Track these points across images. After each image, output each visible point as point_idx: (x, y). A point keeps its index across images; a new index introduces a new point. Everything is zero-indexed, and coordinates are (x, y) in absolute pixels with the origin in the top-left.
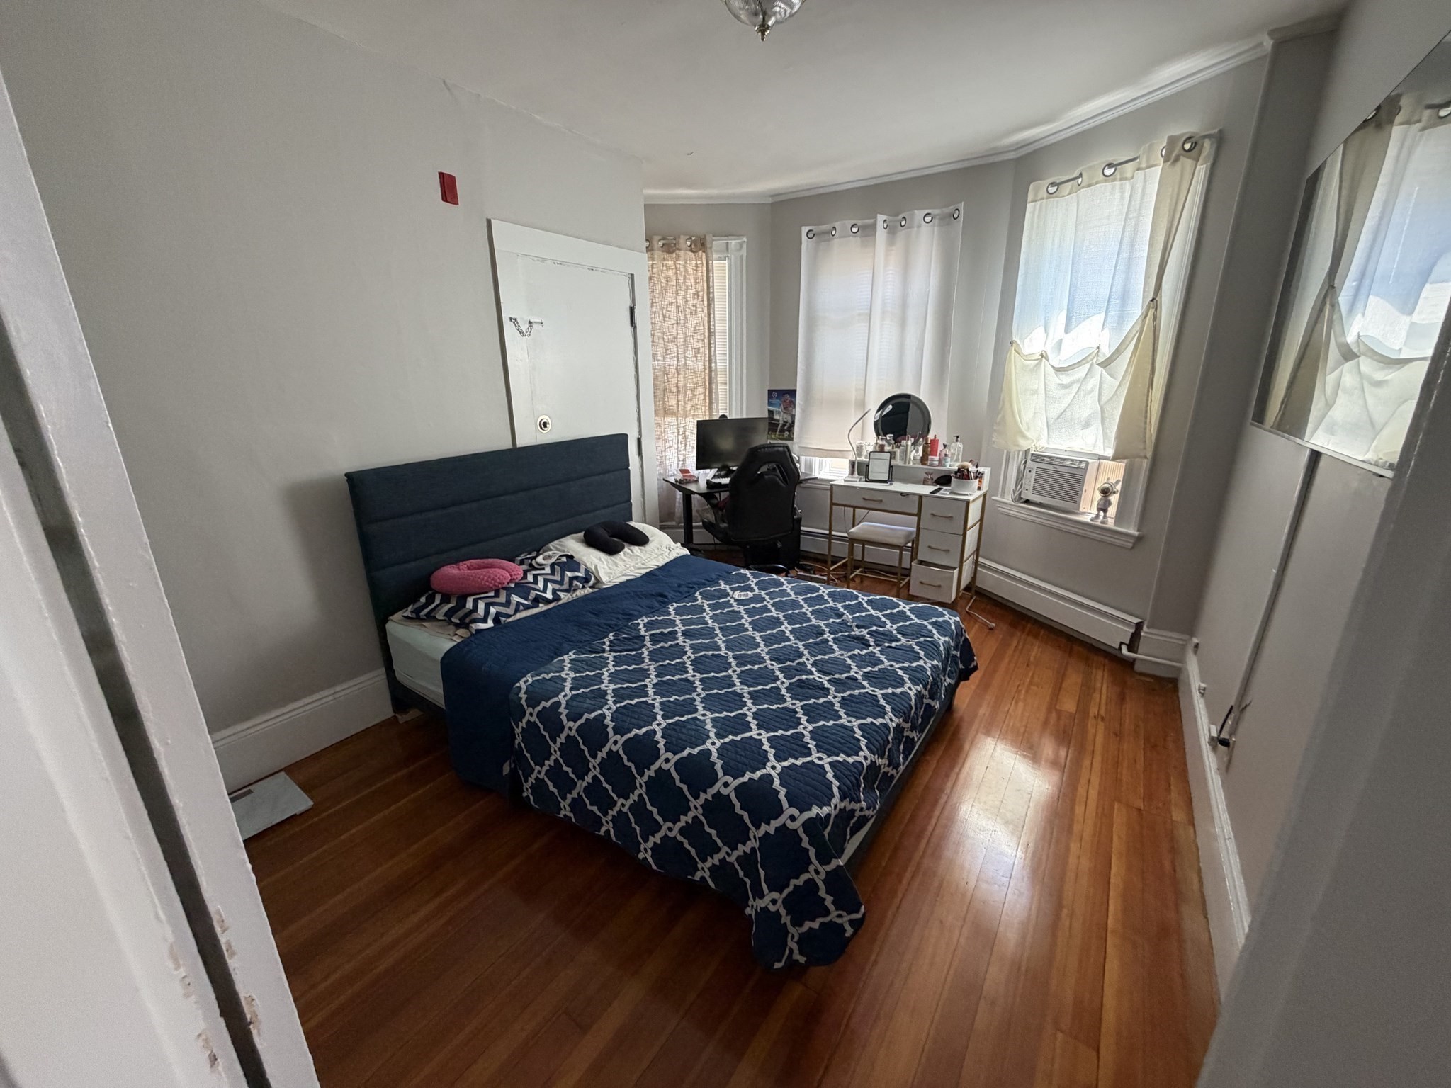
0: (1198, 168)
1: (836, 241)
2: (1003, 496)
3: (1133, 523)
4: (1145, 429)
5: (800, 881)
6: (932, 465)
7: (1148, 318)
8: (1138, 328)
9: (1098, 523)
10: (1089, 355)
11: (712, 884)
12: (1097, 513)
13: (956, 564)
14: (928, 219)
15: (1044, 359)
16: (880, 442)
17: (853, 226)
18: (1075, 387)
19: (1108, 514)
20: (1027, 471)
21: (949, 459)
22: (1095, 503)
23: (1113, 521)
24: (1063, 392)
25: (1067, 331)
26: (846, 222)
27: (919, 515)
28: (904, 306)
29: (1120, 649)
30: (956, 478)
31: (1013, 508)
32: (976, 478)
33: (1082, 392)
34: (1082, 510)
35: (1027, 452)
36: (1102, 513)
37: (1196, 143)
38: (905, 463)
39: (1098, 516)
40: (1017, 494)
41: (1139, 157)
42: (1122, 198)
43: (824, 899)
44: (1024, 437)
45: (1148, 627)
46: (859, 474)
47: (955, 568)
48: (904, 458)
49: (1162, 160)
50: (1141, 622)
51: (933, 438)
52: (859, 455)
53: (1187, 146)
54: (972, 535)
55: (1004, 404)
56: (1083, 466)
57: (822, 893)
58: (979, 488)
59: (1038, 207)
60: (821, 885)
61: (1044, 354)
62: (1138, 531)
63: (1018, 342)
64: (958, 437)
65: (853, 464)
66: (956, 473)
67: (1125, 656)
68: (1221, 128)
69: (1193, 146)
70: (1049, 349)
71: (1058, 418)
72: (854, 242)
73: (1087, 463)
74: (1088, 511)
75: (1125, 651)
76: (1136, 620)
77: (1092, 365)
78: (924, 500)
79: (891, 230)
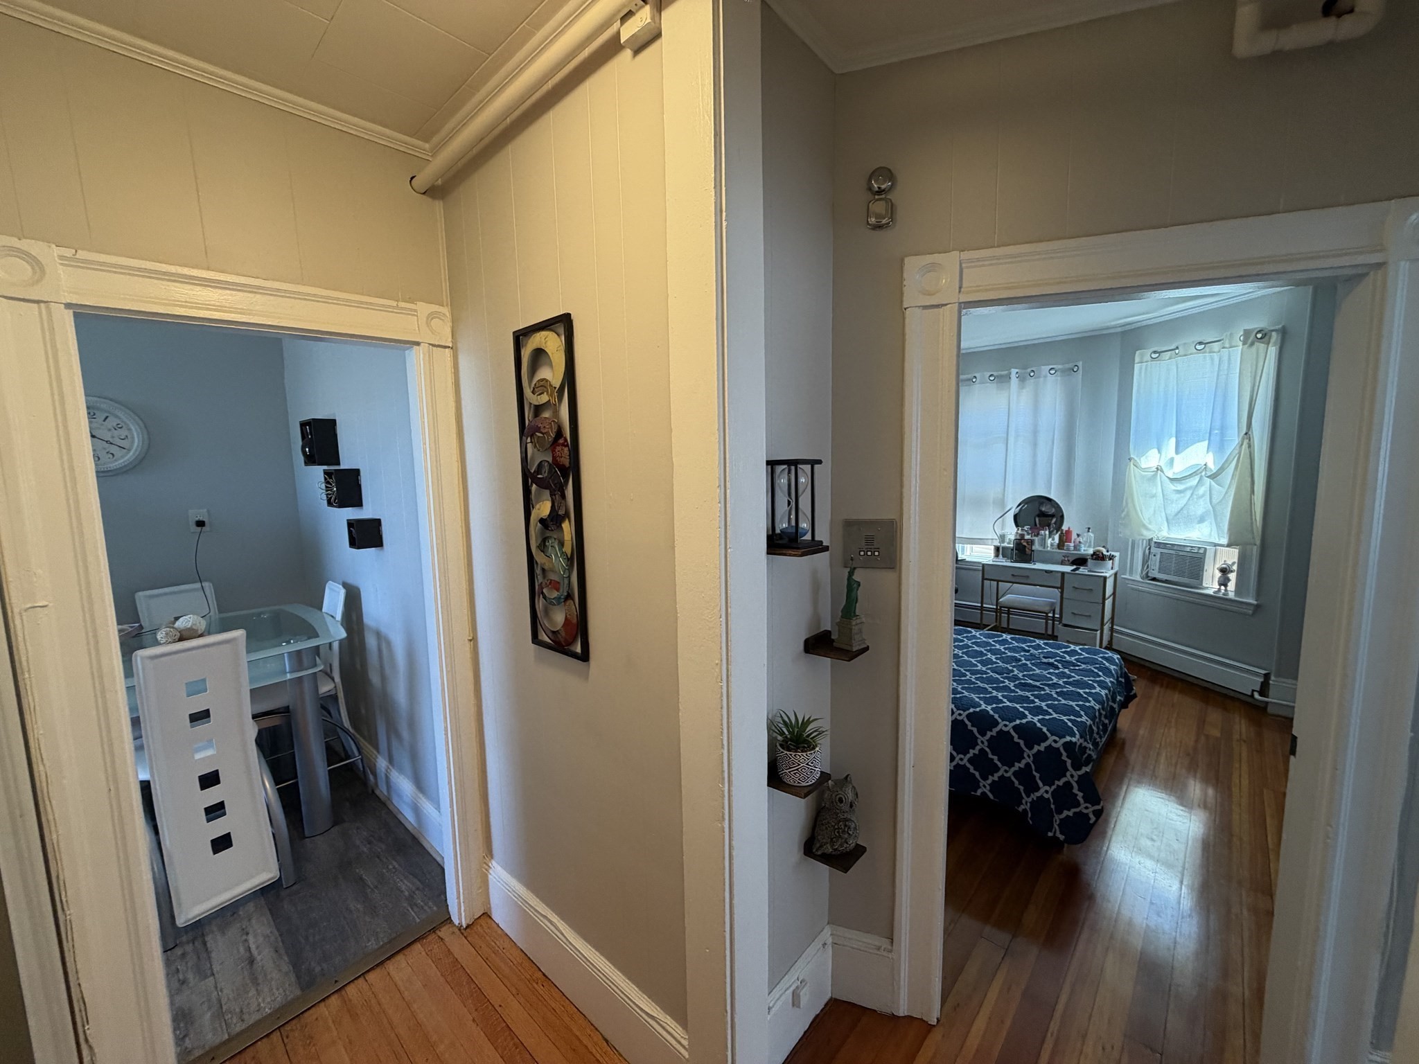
0: (1269, 349)
1: (977, 386)
2: (1131, 573)
3: (1251, 595)
4: (1252, 523)
5: (1061, 783)
6: (1068, 549)
7: (1243, 446)
8: (1237, 452)
9: (1220, 595)
10: (1198, 470)
11: (991, 796)
12: (1218, 587)
13: (1098, 627)
14: (1052, 372)
15: (1159, 472)
16: (1019, 532)
17: (991, 375)
18: (1189, 493)
19: (1228, 588)
20: (1151, 556)
21: (1083, 546)
22: (1216, 580)
23: (1233, 594)
24: (1178, 495)
25: (1177, 452)
26: (985, 373)
27: (1062, 588)
28: (1035, 432)
29: (1252, 696)
30: (1092, 559)
31: (1143, 585)
32: (1110, 559)
33: (1195, 497)
34: (1204, 585)
35: (1150, 540)
36: (1223, 588)
37: (1266, 334)
38: (1044, 548)
39: (1219, 590)
40: (1144, 573)
41: (1223, 339)
42: (1212, 363)
43: (1077, 795)
44: (1148, 529)
45: (1275, 676)
46: (1003, 557)
47: (1097, 631)
48: (1043, 543)
49: (1241, 343)
50: (1268, 674)
51: (1067, 529)
52: (1003, 541)
53: (1259, 336)
54: (1108, 603)
55: (1127, 504)
56: (1201, 551)
57: (1075, 791)
58: (1112, 568)
59: (1144, 368)
60: (1075, 785)
61: (1159, 468)
62: (1256, 601)
63: (1136, 458)
64: (1089, 528)
65: (997, 549)
66: (1092, 555)
67: (1257, 700)
68: (1283, 324)
69: (1264, 336)
70: (1162, 464)
71: (1176, 515)
72: (992, 387)
73: (1206, 549)
74: (1211, 584)
75: (1257, 696)
76: (1263, 672)
77: (1201, 476)
78: (1066, 576)
79: (1022, 379)
